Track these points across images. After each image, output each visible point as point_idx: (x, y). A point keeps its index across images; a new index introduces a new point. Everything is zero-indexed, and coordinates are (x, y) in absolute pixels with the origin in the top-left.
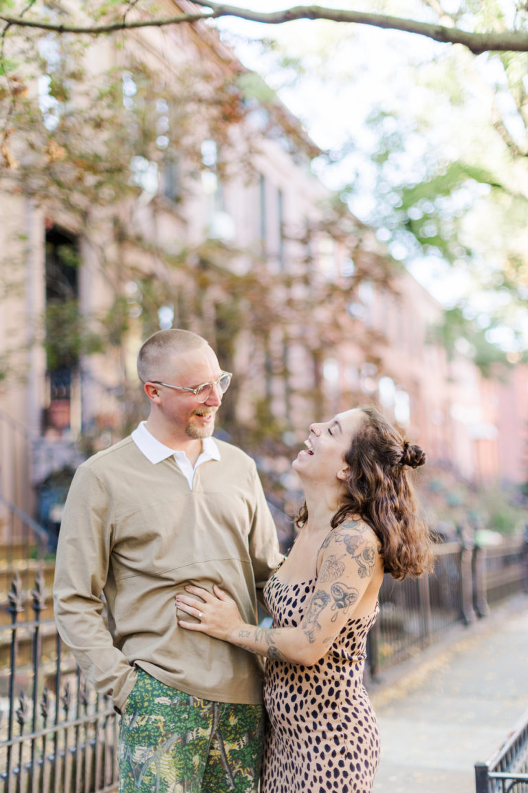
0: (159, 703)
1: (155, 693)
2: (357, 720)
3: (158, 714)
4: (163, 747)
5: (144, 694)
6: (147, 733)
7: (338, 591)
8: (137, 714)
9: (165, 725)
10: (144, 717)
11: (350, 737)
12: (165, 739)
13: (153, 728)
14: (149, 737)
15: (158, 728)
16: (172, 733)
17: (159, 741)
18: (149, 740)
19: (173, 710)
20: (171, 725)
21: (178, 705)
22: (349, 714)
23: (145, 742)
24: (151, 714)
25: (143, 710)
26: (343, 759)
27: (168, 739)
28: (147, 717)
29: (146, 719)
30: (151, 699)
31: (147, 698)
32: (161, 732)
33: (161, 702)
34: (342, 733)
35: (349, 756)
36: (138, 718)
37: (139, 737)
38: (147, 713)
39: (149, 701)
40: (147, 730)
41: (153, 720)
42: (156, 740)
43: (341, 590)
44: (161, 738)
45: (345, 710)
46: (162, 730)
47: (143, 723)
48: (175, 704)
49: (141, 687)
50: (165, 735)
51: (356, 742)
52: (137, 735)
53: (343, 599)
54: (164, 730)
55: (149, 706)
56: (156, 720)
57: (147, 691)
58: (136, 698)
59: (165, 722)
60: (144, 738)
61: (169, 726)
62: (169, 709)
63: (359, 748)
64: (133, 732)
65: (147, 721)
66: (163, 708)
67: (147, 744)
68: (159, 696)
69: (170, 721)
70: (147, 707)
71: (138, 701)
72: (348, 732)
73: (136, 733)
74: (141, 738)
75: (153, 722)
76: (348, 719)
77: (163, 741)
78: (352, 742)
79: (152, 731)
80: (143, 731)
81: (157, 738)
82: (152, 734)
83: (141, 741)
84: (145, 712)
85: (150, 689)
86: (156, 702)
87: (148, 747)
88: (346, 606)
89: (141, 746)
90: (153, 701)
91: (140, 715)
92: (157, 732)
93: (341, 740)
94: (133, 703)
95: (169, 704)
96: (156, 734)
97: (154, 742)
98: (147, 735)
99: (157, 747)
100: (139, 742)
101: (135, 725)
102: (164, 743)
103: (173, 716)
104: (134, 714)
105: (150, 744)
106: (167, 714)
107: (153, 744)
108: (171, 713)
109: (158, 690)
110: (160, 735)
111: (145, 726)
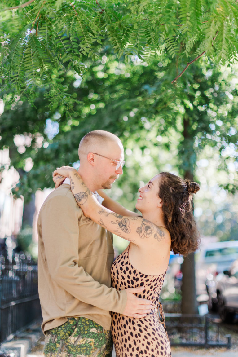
0: (92, 332)
1: (91, 326)
2: (146, 333)
3: (92, 338)
4: (92, 356)
5: (85, 327)
6: (86, 348)
7: (125, 222)
8: (81, 337)
9: (94, 344)
10: (85, 339)
11: (142, 342)
12: (94, 352)
13: (88, 346)
14: (86, 350)
15: (91, 345)
16: (97, 348)
17: (91, 353)
18: (86, 352)
19: (98, 335)
20: (97, 344)
21: (99, 333)
22: (142, 329)
23: (84, 353)
24: (88, 338)
25: (84, 335)
26: (138, 353)
27: (95, 351)
28: (86, 339)
29: (85, 340)
30: (89, 329)
31: (86, 329)
32: (92, 348)
33: (93, 331)
34: (138, 339)
35: (141, 352)
36: (81, 340)
37: (80, 350)
38: (86, 337)
39: (87, 330)
40: (85, 346)
41: (89, 341)
42: (90, 352)
43: (126, 223)
44: (92, 351)
45: (139, 326)
46: (93, 346)
47: (84, 342)
48: (98, 332)
49: (83, 322)
50: (94, 350)
51: (146, 344)
52: (79, 349)
53: (123, 225)
54: (94, 347)
55: (87, 333)
56: (90, 341)
57: (86, 325)
58: (81, 328)
59: (94, 342)
60: (83, 350)
61: (96, 344)
62: (96, 335)
63: (147, 348)
64: (77, 347)
65: (86, 342)
66: (94, 335)
67: (85, 354)
68: (92, 328)
69: (96, 342)
70: (86, 334)
71: (82, 330)
72: (141, 339)
73: (79, 348)
74: (81, 351)
75: (89, 342)
76: (141, 331)
77: (93, 352)
78: (143, 345)
79: (88, 347)
80: (83, 347)
81: (90, 351)
82: (88, 348)
83: (82, 352)
84: (85, 336)
85: (88, 324)
86: (91, 331)
87: (85, 355)
88: (121, 227)
89: (81, 355)
90: (89, 330)
91: (82, 338)
92: (90, 348)
93: (137, 343)
94: (79, 331)
95: (96, 332)
96: (90, 349)
97: (89, 353)
98: (85, 349)
99: (90, 356)
100: (80, 353)
101: (78, 343)
102: (93, 353)
103: (98, 339)
104: (79, 337)
105: (87, 354)
106: (96, 338)
107: (88, 354)
108: (97, 337)
109: (92, 325)
110: (92, 349)
111: (84, 344)
